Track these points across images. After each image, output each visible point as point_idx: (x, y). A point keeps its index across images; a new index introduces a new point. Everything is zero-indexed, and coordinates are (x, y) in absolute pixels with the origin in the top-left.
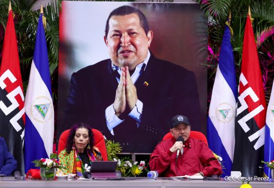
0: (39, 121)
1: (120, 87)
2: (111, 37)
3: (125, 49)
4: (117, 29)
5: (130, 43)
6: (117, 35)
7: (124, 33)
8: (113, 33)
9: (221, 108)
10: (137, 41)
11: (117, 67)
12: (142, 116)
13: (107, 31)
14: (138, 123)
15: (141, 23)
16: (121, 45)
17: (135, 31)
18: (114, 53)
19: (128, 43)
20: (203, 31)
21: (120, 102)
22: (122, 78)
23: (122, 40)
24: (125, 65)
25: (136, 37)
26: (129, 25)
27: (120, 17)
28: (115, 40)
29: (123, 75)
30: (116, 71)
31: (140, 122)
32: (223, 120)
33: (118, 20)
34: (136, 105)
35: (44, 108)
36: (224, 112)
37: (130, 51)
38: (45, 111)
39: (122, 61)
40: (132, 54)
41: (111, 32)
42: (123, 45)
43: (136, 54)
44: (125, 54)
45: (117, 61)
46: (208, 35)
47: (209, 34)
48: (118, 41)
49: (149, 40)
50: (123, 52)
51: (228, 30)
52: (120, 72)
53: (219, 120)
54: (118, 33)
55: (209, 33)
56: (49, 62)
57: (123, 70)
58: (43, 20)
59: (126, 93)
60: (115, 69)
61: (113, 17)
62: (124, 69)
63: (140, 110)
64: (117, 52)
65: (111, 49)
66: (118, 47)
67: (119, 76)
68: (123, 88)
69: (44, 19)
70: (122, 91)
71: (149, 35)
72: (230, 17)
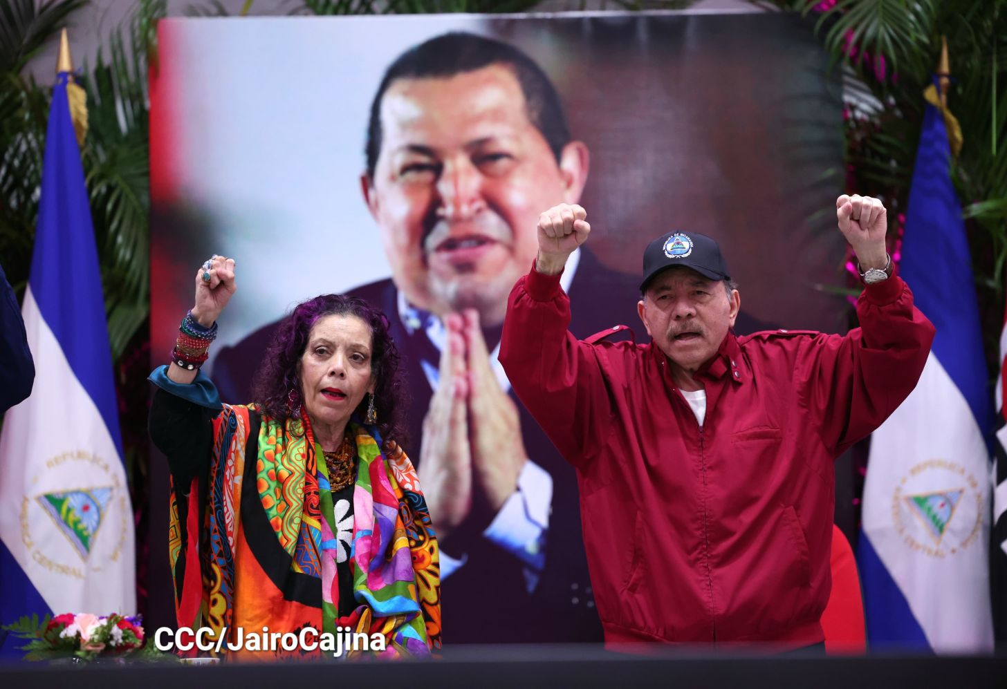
0: (64, 570)
1: (442, 404)
2: (393, 178)
3: (461, 231)
4: (419, 138)
5: (480, 204)
6: (417, 167)
7: (453, 157)
8: (400, 159)
9: (918, 487)
10: (517, 194)
11: (424, 317)
12: (549, 537)
13: (372, 151)
14: (533, 569)
15: (529, 109)
16: (441, 211)
17: (505, 145)
18: (409, 250)
19: (472, 201)
20: (818, 135)
21: (443, 475)
22: (453, 364)
23: (445, 188)
24: (461, 304)
25: (507, 173)
26: (479, 118)
27: (431, 85)
28: (411, 189)
29: (454, 350)
30: (421, 333)
31: (540, 565)
32: (932, 545)
33: (422, 98)
34: (518, 489)
35: (86, 508)
36: (936, 505)
37: (483, 241)
38: (88, 522)
39: (446, 287)
40: (493, 255)
41: (392, 156)
42: (448, 211)
43: (511, 250)
44: (462, 253)
45: (423, 289)
46: (847, 158)
47: (851, 151)
48: (424, 197)
49: (569, 184)
50: (449, 245)
51: (938, 126)
52: (438, 335)
53: (911, 544)
54: (424, 159)
55: (846, 143)
56: (105, 298)
57: (452, 327)
58: (73, 102)
59: (472, 434)
60: (413, 323)
61: (399, 85)
62: (457, 320)
63: (541, 512)
64: (422, 244)
65: (395, 231)
66: (426, 221)
67: (434, 356)
68: (454, 409)
69: (77, 100)
70: (453, 423)
71: (570, 161)
72: (945, 67)
